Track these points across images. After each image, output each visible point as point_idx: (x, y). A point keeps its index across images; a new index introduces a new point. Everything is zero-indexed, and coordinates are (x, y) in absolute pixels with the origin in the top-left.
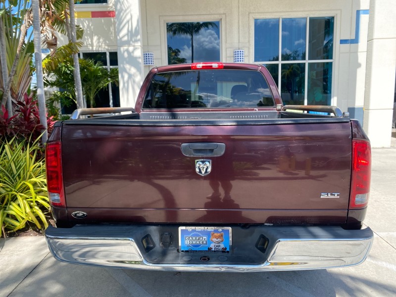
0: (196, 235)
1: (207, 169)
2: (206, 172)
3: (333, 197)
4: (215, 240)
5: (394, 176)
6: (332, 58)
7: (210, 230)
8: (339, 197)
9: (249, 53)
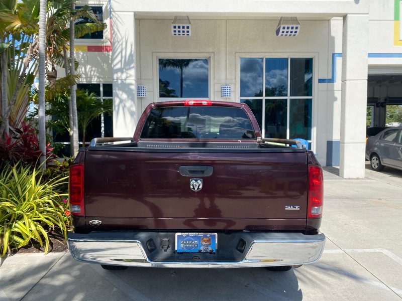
0: (189, 240)
1: (199, 186)
2: (198, 188)
3: (294, 209)
4: (204, 243)
5: (364, 203)
6: (311, 96)
7: (200, 236)
8: (299, 209)
9: (235, 88)
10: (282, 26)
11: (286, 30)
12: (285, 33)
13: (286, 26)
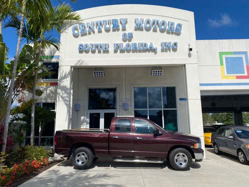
9: (131, 104)
10: (153, 71)
11: (155, 73)
12: (155, 75)
13: (155, 71)
